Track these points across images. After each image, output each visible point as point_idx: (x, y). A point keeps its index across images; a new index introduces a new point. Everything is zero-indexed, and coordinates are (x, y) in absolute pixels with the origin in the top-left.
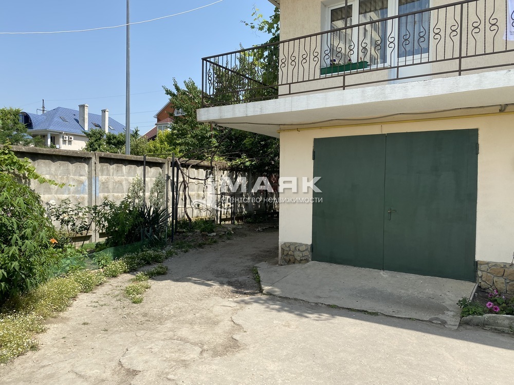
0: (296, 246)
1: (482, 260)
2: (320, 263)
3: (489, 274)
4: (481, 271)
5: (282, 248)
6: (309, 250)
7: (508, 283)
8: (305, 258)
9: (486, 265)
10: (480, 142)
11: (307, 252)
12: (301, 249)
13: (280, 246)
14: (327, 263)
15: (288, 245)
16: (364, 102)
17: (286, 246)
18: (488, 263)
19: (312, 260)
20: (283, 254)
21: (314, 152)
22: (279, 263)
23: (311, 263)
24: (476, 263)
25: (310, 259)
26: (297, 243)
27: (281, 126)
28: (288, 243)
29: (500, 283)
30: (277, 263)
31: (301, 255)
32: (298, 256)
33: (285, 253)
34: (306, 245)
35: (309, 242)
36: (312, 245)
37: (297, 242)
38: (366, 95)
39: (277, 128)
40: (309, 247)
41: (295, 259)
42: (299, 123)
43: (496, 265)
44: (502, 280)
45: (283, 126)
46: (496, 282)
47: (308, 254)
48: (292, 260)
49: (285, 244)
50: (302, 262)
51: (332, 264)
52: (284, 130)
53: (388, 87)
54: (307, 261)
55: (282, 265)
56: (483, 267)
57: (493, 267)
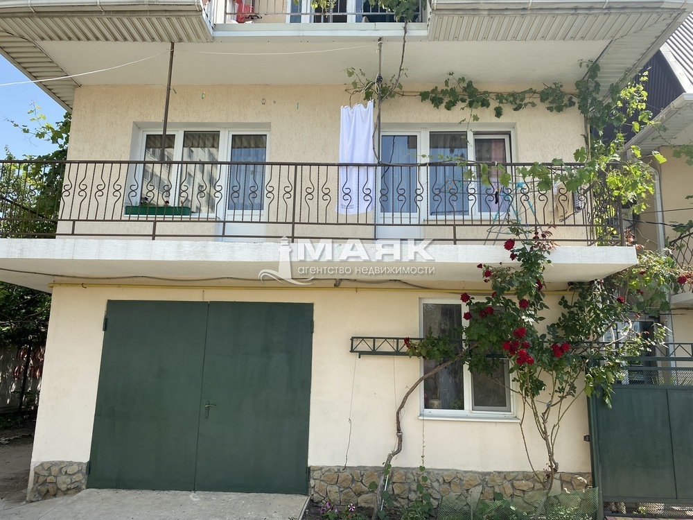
0: (61, 467)
1: (315, 465)
2: (99, 491)
3: (322, 483)
4: (314, 479)
5: (35, 473)
6: (84, 471)
7: (342, 491)
8: (77, 484)
9: (319, 471)
10: (315, 318)
11: (80, 475)
12: (70, 471)
13: (32, 468)
14: (111, 490)
15: (48, 467)
16: (179, 259)
17: (43, 469)
18: (321, 469)
19: (87, 488)
20: (36, 482)
21: (106, 320)
22: (27, 499)
23: (85, 492)
24: (308, 470)
25: (84, 487)
26: (63, 462)
27: (56, 277)
28: (48, 462)
29: (334, 493)
30: (23, 499)
31: (68, 480)
32: (63, 482)
33: (41, 480)
34: (80, 464)
35: (85, 457)
36: (89, 463)
37: (65, 460)
38: (183, 250)
39: (50, 279)
40: (85, 467)
41: (58, 489)
42: (85, 276)
43: (330, 469)
44: (336, 488)
45: (59, 278)
46: (330, 491)
47: (81, 478)
48: (52, 491)
49: (42, 464)
50: (70, 492)
51: (119, 491)
52: (60, 284)
53: (211, 244)
54: (78, 489)
55: (32, 502)
56: (316, 475)
57: (327, 473)
